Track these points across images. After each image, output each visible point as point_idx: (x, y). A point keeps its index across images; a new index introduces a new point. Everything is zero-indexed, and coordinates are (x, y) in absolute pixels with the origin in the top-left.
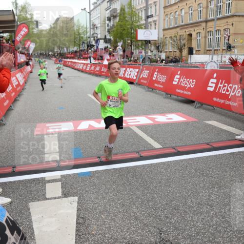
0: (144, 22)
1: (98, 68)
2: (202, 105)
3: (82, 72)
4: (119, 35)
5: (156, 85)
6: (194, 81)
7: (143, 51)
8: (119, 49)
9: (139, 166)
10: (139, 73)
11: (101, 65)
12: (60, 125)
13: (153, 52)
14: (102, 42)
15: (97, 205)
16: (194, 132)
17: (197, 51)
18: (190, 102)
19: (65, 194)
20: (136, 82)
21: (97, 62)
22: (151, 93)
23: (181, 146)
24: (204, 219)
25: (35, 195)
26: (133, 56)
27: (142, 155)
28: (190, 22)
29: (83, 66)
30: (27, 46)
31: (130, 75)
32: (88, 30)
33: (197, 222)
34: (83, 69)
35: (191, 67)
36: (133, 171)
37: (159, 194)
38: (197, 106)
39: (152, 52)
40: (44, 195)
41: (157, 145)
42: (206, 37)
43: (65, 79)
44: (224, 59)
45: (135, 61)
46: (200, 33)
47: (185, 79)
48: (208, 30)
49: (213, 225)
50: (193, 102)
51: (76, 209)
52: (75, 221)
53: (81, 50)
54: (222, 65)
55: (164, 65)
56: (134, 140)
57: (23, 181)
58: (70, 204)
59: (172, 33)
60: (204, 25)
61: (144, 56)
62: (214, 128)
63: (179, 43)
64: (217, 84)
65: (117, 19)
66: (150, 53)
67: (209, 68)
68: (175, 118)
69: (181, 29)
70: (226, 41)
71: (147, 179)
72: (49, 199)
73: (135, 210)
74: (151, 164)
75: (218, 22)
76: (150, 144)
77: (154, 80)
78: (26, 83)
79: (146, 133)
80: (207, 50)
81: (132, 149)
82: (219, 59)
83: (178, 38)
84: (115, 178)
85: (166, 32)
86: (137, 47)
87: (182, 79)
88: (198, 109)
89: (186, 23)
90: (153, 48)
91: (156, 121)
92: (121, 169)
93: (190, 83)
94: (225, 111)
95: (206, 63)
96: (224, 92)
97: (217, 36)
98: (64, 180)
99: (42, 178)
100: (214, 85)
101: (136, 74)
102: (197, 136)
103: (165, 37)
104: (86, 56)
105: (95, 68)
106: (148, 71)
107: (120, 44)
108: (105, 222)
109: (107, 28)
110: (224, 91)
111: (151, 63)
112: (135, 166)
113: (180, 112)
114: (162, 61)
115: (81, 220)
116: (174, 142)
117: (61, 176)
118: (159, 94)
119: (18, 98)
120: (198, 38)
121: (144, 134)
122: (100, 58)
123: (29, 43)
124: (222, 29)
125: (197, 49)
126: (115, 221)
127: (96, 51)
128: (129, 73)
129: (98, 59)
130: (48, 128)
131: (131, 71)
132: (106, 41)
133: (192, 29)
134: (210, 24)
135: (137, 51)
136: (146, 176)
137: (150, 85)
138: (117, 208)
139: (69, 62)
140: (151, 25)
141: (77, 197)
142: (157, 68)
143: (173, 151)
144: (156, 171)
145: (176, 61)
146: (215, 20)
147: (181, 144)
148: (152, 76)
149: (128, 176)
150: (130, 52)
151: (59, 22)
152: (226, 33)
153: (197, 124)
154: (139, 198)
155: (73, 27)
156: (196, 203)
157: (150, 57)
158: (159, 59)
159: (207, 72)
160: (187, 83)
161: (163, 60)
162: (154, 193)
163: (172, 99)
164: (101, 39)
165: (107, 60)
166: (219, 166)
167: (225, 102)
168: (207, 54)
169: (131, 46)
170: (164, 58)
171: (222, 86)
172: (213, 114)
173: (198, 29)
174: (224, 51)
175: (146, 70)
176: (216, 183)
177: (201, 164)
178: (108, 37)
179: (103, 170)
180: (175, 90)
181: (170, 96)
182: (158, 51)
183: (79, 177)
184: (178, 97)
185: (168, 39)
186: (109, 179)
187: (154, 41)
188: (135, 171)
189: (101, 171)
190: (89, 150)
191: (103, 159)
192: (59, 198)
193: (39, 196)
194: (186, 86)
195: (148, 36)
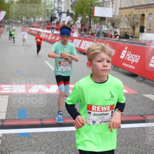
4: (80, 10)
6: (139, 56)
8: (78, 23)
13: (109, 28)
16: (132, 104)
18: (133, 75)
21: (58, 33)
26: (91, 29)
28: (144, 3)
29: (46, 35)
31: (85, 47)
34: (45, 38)
36: (68, 135)
38: (140, 80)
43: (28, 46)
46: (152, 14)
47: (131, 55)
50: (137, 76)
55: (116, 41)
59: (128, 12)
63: (133, 22)
66: (106, 29)
69: (136, 9)
83: (132, 17)
84: (51, 140)
85: (122, 11)
86: (95, 22)
87: (129, 54)
88: (140, 83)
89: (140, 4)
90: (109, 24)
92: (58, 132)
93: (135, 59)
98: (4, 139)
102: (134, 107)
103: (121, 15)
104: (50, 26)
105: (55, 38)
107: (80, 19)
109: (70, 3)
111: (105, 37)
112: (71, 131)
114: (116, 36)
117: (3, 134)
120: (150, 18)
125: (148, 28)
128: (85, 45)
131: (86, 44)
132: (68, 14)
133: (145, 10)
135: (96, 25)
139: (34, 30)
140: (109, 4)
149: (63, 140)
150: (88, 26)
153: (136, 96)
157: (106, 32)
158: (113, 34)
160: (133, 58)
163: (118, 71)
164: (64, 13)
169: (90, 21)
173: (150, 11)
177: (132, 135)
178: (70, 11)
179: (42, 132)
180: (122, 63)
181: (117, 68)
182: (114, 28)
183: (19, 137)
184: (124, 70)
185: (123, 17)
186: (45, 140)
187: (110, 19)
188: (70, 135)
189: (40, 132)
190: (34, 113)
191: (44, 122)
194: (131, 60)
195: (103, 13)
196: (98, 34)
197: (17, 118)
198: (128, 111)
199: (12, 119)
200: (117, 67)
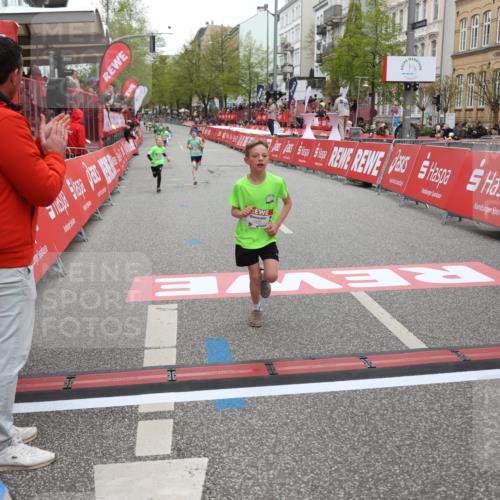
0: (406, 37)
1: (289, 148)
4: (343, 68)
5: (425, 191)
7: (401, 109)
8: (341, 102)
9: (364, 390)
10: (386, 162)
11: (297, 141)
12: (188, 282)
13: (426, 111)
14: (302, 85)
15: (250, 483)
19: (179, 450)
20: (379, 182)
21: (288, 133)
22: (413, 212)
23: (474, 347)
25: (110, 447)
26: (376, 119)
27: (375, 363)
30: (127, 94)
31: (363, 166)
32: (271, 56)
36: (347, 402)
37: (407, 464)
39: (423, 109)
40: (132, 448)
41: (412, 342)
43: (212, 172)
45: (381, 132)
51: (201, 489)
53: (254, 105)
55: (449, 144)
56: (358, 326)
57: (87, 411)
58: (188, 475)
59: (475, 64)
61: (401, 120)
63: (491, 90)
65: (342, 31)
66: (416, 113)
68: (467, 275)
71: (380, 424)
72: (140, 459)
74: (395, 389)
76: (397, 338)
77: (421, 180)
78: (120, 179)
79: (389, 310)
81: (350, 348)
83: (489, 76)
84: (302, 417)
85: (459, 61)
86: (387, 98)
87: (491, 178)
90: (426, 100)
91: (418, 281)
92: (318, 394)
98: (180, 416)
99: (131, 407)
101: (378, 164)
103: (457, 73)
104: (264, 117)
105: (282, 148)
106: (408, 158)
109: (316, 52)
111: (417, 136)
112: (353, 391)
113: (481, 260)
114: (446, 132)
116: (458, 335)
117: (176, 404)
118: (432, 214)
119: (100, 215)
121: (384, 311)
122: (296, 123)
123: (132, 86)
127: (286, 107)
128: (363, 161)
129: (292, 127)
130: (158, 288)
131: (366, 157)
132: (313, 82)
135: (387, 107)
136: (378, 417)
137: (412, 192)
139: (223, 131)
140: (423, 45)
141: (206, 460)
142: (431, 150)
143: (452, 357)
144: (404, 407)
147: (474, 342)
148: (417, 170)
149: (334, 416)
150: (368, 111)
151: (204, 38)
154: (355, 472)
155: (237, 49)
157: (418, 123)
158: (438, 127)
161: (449, 130)
162: (393, 463)
163: (462, 227)
164: (301, 78)
165: (313, 128)
169: (372, 95)
170: (452, 126)
175: (402, 154)
178: (318, 74)
179: (275, 397)
180: (472, 204)
181: (458, 219)
182: (438, 109)
183: (217, 410)
184: (478, 222)
185: (464, 78)
186: (288, 418)
187: (427, 85)
188: (352, 402)
189: (270, 397)
190: (248, 346)
191: (279, 370)
192: (164, 458)
193: (119, 452)
194: (498, 195)
195: (412, 70)
196: (397, 130)
197: (205, 361)
199: (195, 365)
200: (457, 216)
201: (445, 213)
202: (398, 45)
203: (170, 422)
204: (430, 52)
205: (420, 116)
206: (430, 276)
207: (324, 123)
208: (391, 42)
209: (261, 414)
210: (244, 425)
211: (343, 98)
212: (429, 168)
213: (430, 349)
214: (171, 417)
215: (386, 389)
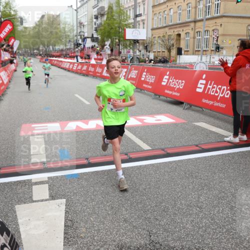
0: (133, 21)
1: (85, 68)
2: (191, 106)
3: (69, 71)
4: (106, 34)
5: (144, 85)
6: (184, 81)
7: (131, 51)
8: (107, 48)
9: (128, 167)
10: (128, 73)
11: (89, 65)
12: (47, 126)
13: (142, 52)
14: (89, 40)
15: (85, 208)
16: (183, 134)
17: (185, 51)
18: (178, 103)
19: (53, 197)
21: (84, 61)
22: (140, 94)
23: (170, 148)
24: (193, 221)
25: (21, 197)
26: (121, 55)
27: (131, 156)
28: (178, 22)
29: (70, 65)
30: (10, 44)
32: (75, 28)
33: (187, 224)
35: (180, 67)
37: (149, 196)
38: (186, 107)
39: (140, 51)
40: (31, 197)
41: (146, 147)
42: (194, 38)
44: (212, 60)
45: (123, 61)
46: (188, 33)
47: (174, 80)
48: (197, 30)
49: (203, 226)
50: (182, 103)
51: (64, 212)
52: (63, 223)
53: (68, 49)
54: (211, 66)
55: (152, 66)
57: (8, 183)
58: (58, 207)
59: (161, 33)
60: (192, 25)
61: (133, 56)
62: (203, 129)
63: (167, 43)
64: (206, 85)
65: (105, 18)
66: (138, 53)
67: (198, 68)
68: (164, 119)
69: (170, 29)
70: (215, 42)
71: (136, 180)
72: (35, 201)
73: (124, 212)
74: (140, 166)
75: (207, 23)
76: (139, 146)
77: (142, 81)
78: (10, 82)
79: (134, 134)
80: (196, 51)
82: (208, 60)
83: (167, 38)
84: (103, 180)
85: (154, 31)
86: (125, 47)
87: (171, 79)
88: (187, 111)
89: (175, 23)
90: (141, 47)
91: (144, 122)
92: (109, 170)
93: (180, 84)
94: (214, 113)
95: (195, 64)
96: (213, 94)
97: (206, 37)
98: (51, 182)
99: (28, 180)
100: (203, 86)
101: (124, 74)
102: (186, 137)
103: (153, 36)
104: (73, 54)
105: (82, 67)
106: (137, 72)
107: (108, 43)
108: (94, 224)
109: (94, 26)
110: (213, 92)
111: (140, 62)
113: (169, 113)
114: (150, 61)
115: (69, 223)
116: (163, 143)
117: (48, 178)
118: (148, 95)
119: (2, 98)
120: (187, 38)
121: (132, 135)
122: (87, 57)
123: (13, 40)
124: (211, 29)
125: (185, 50)
126: (104, 224)
127: (83, 50)
129: (85, 58)
130: (34, 129)
132: (93, 39)
133: (181, 29)
134: (198, 24)
135: (125, 50)
136: (135, 178)
137: (139, 86)
138: (106, 210)
139: (55, 60)
140: (139, 24)
141: (65, 200)
142: (146, 68)
143: (163, 152)
144: (145, 173)
145: (165, 61)
146: (205, 20)
147: (170, 146)
148: (141, 76)
150: (118, 52)
151: (44, 19)
152: (215, 34)
153: (186, 125)
154: (128, 200)
155: (59, 24)
156: (185, 205)
157: (139, 57)
158: (147, 59)
159: (196, 73)
160: (176, 83)
161: (152, 60)
162: (143, 196)
163: (160, 100)
164: (88, 38)
165: (95, 59)
166: (208, 168)
167: (214, 103)
168: (196, 55)
169: (119, 45)
170: (153, 58)
171: (211, 87)
172: (202, 116)
173: (187, 29)
174: (213, 52)
175: (134, 70)
176: (206, 185)
177: (190, 166)
178: (95, 36)
179: (91, 172)
180: (164, 90)
181: (158, 97)
182: (147, 51)
183: (67, 179)
184: (166, 98)
185: (157, 38)
187: (142, 41)
189: (89, 172)
190: (77, 152)
191: (92, 161)
192: (46, 200)
193: (26, 199)
194: (175, 86)
195: (136, 35)
198: (181, 142)
200: (158, 95)
201: (153, 94)
202: (129, 24)
203: (47, 185)
204: (142, 27)
205: (139, 54)
206: (150, 120)
207: (99, 57)
208: (126, 23)
209: (86, 179)
210: (79, 184)
211: (108, 46)
212: (146, 75)
213: (153, 149)
214: (47, 183)
215: (137, 166)
